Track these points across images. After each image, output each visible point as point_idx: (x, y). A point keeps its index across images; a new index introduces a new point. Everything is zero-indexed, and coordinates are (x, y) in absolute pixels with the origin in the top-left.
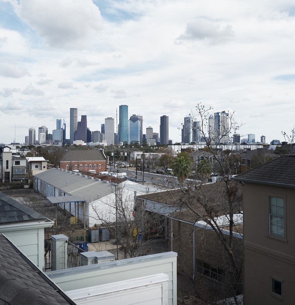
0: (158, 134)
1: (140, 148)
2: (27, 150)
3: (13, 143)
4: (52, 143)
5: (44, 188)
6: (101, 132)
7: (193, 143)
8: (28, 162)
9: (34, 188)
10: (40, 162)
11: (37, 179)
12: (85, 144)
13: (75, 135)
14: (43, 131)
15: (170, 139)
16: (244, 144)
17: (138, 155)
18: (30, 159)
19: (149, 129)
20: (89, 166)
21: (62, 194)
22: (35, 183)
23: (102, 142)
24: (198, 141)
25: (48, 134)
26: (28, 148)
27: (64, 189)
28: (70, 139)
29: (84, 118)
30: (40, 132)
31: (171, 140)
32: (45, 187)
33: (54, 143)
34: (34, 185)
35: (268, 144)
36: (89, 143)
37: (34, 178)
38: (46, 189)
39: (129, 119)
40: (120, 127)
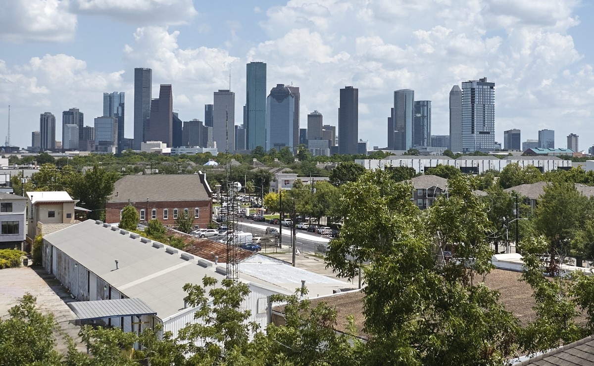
0: (335, 127)
1: (291, 165)
2: (34, 168)
3: (4, 146)
4: (92, 147)
5: (65, 269)
6: (204, 124)
7: (413, 153)
8: (32, 205)
9: (44, 266)
10: (61, 204)
11: (49, 247)
12: (168, 150)
13: (145, 130)
14: (73, 121)
15: (361, 140)
16: (529, 153)
17: (287, 182)
18: (37, 196)
19: (315, 118)
20: (172, 211)
21: (105, 289)
22: (46, 256)
23: (206, 147)
24: (425, 144)
25: (84, 126)
26: (36, 162)
27: (110, 278)
28: (133, 138)
29: (166, 90)
30: (65, 122)
31: (364, 141)
32: (68, 268)
33: (97, 148)
34: (44, 259)
35: (583, 153)
36: (176, 149)
37: (44, 243)
38: (69, 272)
39: (268, 93)
40: (248, 111)
